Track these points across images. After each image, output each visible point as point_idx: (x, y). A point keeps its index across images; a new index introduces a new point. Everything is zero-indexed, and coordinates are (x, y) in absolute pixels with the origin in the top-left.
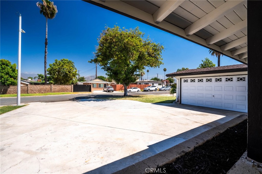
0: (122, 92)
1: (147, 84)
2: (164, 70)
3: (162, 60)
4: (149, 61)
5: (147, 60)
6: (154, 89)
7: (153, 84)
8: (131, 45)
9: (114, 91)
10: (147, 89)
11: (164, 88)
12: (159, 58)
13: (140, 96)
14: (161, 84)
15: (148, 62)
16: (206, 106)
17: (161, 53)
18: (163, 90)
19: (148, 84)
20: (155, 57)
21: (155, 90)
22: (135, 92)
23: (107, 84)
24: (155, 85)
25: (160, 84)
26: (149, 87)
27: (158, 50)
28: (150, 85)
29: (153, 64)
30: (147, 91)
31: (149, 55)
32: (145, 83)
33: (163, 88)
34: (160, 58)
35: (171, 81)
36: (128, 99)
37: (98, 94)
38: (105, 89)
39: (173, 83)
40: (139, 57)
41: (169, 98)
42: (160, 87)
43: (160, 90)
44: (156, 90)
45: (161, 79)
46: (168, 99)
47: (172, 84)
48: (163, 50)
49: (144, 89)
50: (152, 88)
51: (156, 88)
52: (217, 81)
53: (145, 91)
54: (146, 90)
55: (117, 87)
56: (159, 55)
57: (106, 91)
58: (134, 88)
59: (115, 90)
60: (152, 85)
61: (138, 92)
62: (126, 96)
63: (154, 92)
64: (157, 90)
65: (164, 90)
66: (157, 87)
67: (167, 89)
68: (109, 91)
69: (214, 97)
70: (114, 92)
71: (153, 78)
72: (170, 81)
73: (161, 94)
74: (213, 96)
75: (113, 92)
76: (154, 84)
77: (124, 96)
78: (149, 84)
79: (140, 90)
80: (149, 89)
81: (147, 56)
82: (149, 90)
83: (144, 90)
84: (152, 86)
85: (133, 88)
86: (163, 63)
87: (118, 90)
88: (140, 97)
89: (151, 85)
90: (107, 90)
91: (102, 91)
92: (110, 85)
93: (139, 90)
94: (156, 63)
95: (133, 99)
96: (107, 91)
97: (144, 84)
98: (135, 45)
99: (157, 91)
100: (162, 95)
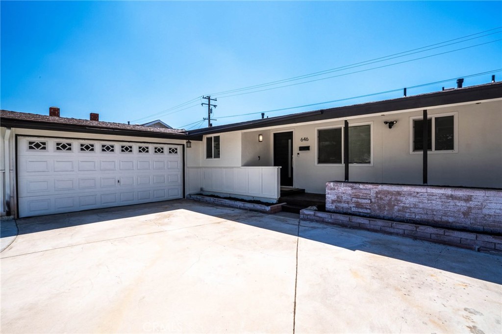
16: (102, 205)
52: (124, 151)
69: (119, 184)
74: (119, 181)
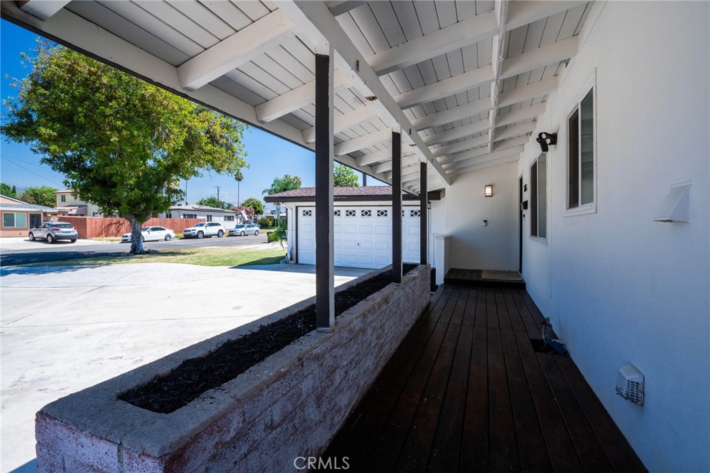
0: (110, 243)
1: (191, 216)
2: (236, 178)
3: (245, 155)
4: (211, 155)
5: (205, 153)
6: (216, 232)
7: (209, 218)
8: (166, 107)
9: (78, 240)
10: (196, 232)
11: (243, 229)
12: (238, 151)
13: (183, 251)
14: (233, 217)
15: (210, 157)
17: (242, 137)
18: (241, 235)
19: (195, 216)
20: (229, 148)
21: (218, 235)
22: (157, 241)
23: (45, 214)
24: (215, 219)
25: (230, 218)
26: (202, 225)
27: (235, 127)
28: (201, 220)
29: (222, 166)
30: (196, 237)
31: (213, 139)
32: (184, 215)
33: (241, 230)
34: (241, 150)
35: (258, 209)
36: (155, 262)
37: (9, 250)
38: (38, 234)
39: (264, 215)
40: (186, 142)
41: (265, 253)
42: (231, 225)
43: (231, 234)
44: (221, 234)
45: (227, 204)
46: (264, 256)
47: (259, 217)
48: (248, 130)
49: (185, 231)
50: (209, 228)
51: (219, 228)
53: (187, 237)
54: (190, 235)
55: (88, 227)
56: (236, 141)
57: (44, 241)
58: (154, 229)
59: (82, 236)
60: (208, 221)
61: (166, 240)
62: (141, 253)
63: (214, 239)
64: (223, 233)
65: (243, 234)
66: (223, 226)
67: (249, 231)
68: (55, 240)
70: (80, 242)
71: (205, 199)
72: (255, 208)
73: (239, 244)
75: (73, 241)
76: (211, 216)
77: (131, 252)
78: (198, 217)
79: (173, 235)
80: (202, 232)
81: (205, 139)
82: (200, 235)
83: (185, 235)
84: (207, 223)
85: (151, 227)
86: (247, 165)
87: (92, 236)
88: (184, 254)
89: (204, 220)
90: (49, 235)
91: (21, 240)
92: (57, 219)
93: (169, 236)
94: (230, 164)
95: (173, 261)
96: (50, 239)
97: (182, 217)
98: (176, 108)
99: (224, 238)
100: (244, 247)
